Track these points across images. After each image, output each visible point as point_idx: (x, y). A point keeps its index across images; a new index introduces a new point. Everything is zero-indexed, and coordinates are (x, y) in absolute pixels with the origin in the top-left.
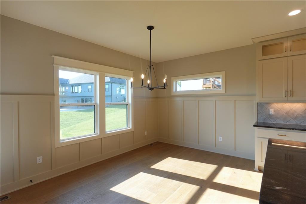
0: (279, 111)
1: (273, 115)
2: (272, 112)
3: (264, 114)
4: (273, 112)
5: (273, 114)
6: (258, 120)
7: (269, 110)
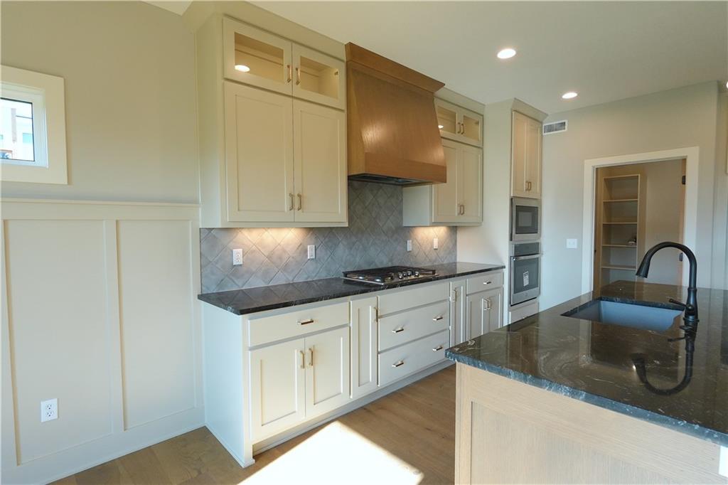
0: (254, 251)
1: (241, 265)
2: (238, 257)
3: (218, 266)
4: (241, 255)
5: (241, 263)
6: (204, 288)
7: (232, 251)
